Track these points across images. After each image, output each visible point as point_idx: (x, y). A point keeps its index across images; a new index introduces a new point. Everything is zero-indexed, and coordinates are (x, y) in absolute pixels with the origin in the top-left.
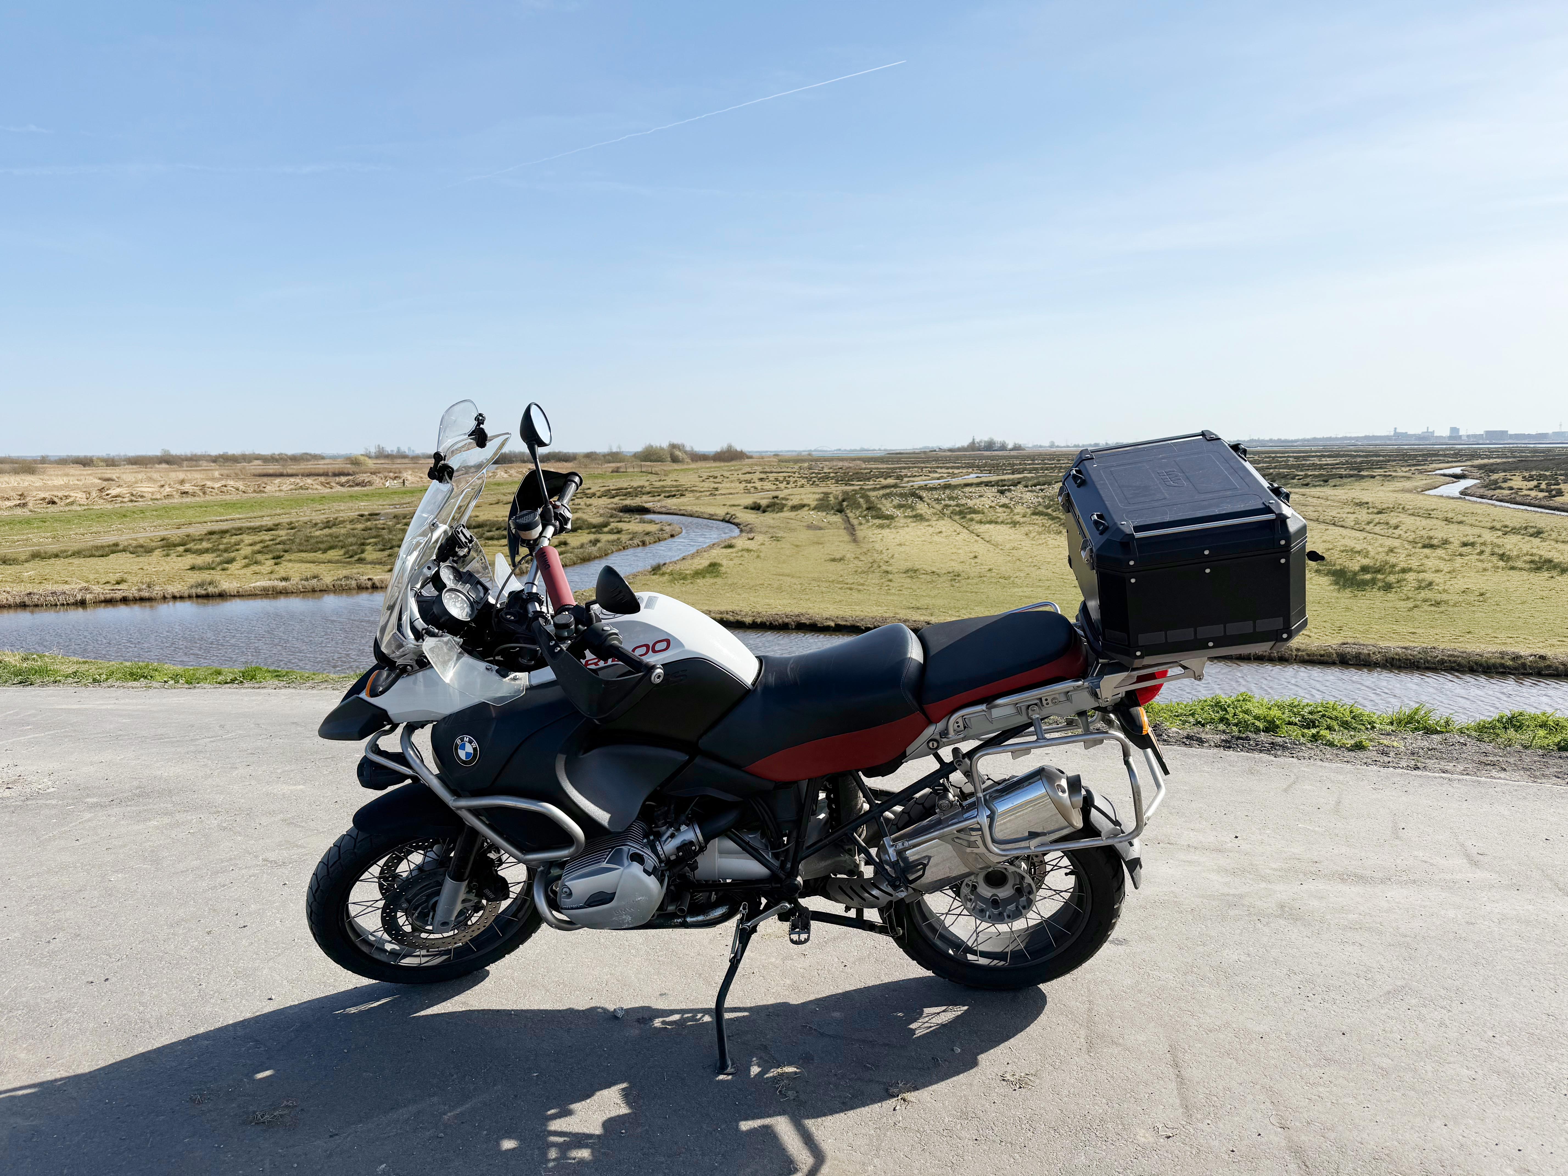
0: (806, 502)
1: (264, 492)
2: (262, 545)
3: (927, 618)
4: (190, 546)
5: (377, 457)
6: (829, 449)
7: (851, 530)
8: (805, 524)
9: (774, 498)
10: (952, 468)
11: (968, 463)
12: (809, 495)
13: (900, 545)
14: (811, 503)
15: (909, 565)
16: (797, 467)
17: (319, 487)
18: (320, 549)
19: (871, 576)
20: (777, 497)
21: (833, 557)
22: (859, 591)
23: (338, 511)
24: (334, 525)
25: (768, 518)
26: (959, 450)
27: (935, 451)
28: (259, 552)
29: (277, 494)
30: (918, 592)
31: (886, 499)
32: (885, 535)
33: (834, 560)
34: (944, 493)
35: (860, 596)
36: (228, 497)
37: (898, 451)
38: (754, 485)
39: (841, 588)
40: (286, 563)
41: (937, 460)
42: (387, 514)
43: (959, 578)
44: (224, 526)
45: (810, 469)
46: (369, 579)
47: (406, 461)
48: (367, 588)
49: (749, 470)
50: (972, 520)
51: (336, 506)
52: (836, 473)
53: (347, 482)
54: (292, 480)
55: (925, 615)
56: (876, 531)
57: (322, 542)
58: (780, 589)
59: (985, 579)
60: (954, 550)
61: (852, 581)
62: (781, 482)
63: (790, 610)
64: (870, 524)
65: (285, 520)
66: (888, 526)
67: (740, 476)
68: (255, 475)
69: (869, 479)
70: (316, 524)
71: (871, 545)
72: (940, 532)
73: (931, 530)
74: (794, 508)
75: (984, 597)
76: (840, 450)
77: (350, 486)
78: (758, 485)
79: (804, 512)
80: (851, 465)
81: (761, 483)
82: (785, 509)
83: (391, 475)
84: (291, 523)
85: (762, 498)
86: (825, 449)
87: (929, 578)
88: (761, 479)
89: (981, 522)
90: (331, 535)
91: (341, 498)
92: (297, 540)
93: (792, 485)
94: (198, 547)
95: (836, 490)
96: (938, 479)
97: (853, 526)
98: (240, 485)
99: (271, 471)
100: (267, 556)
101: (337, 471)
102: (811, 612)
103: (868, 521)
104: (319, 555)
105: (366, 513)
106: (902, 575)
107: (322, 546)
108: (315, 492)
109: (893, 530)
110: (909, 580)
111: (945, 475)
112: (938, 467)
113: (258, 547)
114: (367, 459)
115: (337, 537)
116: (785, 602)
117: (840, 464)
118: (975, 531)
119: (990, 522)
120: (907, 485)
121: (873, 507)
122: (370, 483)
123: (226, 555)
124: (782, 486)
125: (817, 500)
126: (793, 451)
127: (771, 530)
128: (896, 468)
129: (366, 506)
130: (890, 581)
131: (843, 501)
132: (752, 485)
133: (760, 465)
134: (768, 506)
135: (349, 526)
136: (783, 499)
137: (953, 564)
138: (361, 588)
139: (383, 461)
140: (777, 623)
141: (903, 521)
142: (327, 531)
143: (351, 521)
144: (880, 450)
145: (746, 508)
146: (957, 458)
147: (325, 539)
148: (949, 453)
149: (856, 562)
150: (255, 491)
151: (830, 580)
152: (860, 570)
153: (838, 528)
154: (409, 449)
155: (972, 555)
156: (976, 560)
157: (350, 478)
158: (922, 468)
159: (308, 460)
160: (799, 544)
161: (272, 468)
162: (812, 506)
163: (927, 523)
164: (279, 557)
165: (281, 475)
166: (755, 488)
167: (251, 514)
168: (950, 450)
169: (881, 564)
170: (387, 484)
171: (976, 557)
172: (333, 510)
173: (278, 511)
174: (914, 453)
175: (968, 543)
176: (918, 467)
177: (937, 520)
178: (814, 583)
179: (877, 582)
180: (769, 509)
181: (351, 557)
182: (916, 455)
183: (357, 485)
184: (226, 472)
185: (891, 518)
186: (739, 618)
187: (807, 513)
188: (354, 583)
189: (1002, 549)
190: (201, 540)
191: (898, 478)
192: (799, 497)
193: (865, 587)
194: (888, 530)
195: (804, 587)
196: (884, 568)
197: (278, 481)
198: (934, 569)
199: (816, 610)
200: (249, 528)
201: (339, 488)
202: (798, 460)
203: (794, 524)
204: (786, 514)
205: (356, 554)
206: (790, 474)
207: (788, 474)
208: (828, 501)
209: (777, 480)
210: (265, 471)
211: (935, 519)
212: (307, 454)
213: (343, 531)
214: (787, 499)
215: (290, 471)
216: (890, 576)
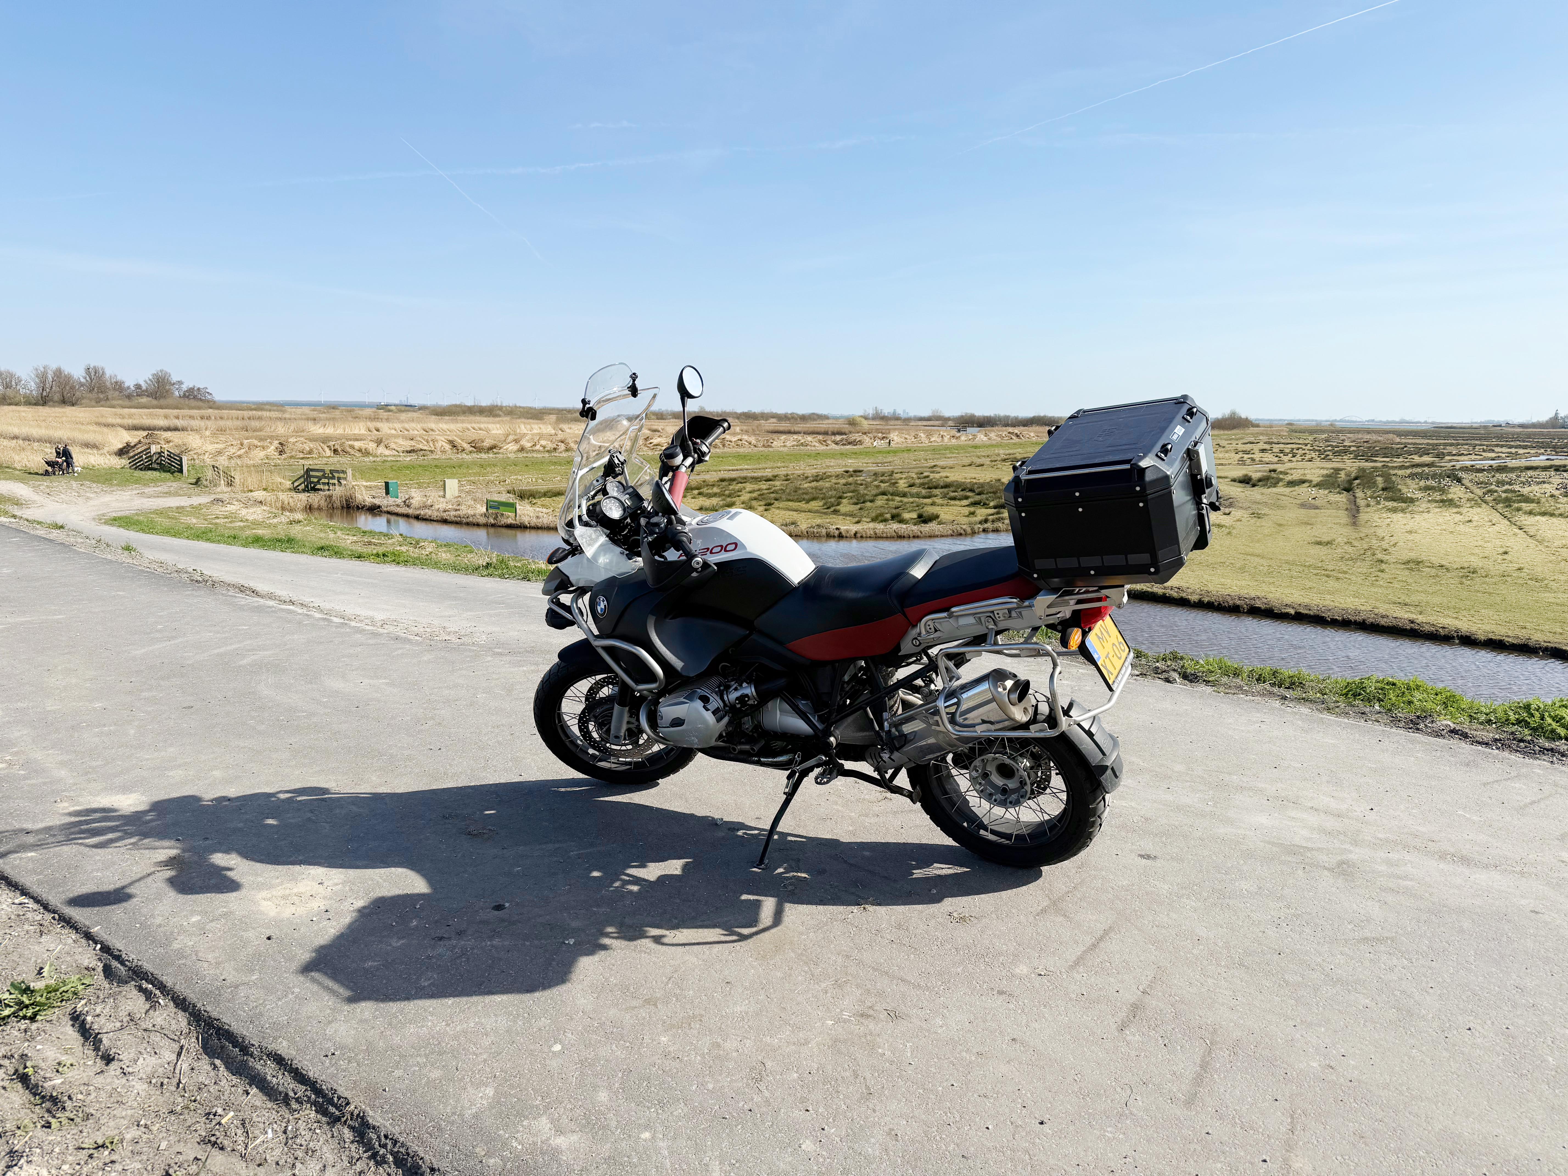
0: (1308, 477)
1: (771, 447)
2: (759, 493)
3: (1412, 616)
4: (704, 490)
5: (874, 419)
6: (1358, 420)
7: (1354, 511)
8: (1299, 502)
9: (1270, 471)
10: (1516, 447)
11: (1542, 442)
12: (1316, 470)
13: (1410, 532)
14: (1313, 479)
15: (1413, 555)
16: (1311, 438)
17: (817, 444)
18: (804, 499)
19: (1359, 563)
20: (1274, 471)
21: (1319, 539)
22: (1338, 579)
23: (828, 467)
24: (821, 479)
25: (1256, 493)
26: (1534, 426)
27: (1500, 426)
28: (755, 499)
29: (782, 449)
30: (1414, 587)
31: (1413, 479)
32: (1395, 520)
33: (1319, 543)
34: (1493, 476)
35: (1337, 585)
36: (742, 450)
37: (1450, 425)
38: (1252, 456)
39: (1316, 575)
40: (774, 510)
41: (1500, 437)
42: (869, 471)
43: (1474, 575)
44: (734, 475)
45: (1326, 441)
46: (837, 529)
47: (899, 422)
48: (834, 537)
49: (1252, 439)
50: (1519, 509)
51: (828, 462)
52: (1358, 447)
53: (841, 441)
54: (795, 437)
55: (1412, 613)
56: (1384, 515)
57: (806, 494)
58: (1242, 569)
59: (1509, 579)
60: (1480, 543)
61: (1333, 568)
62: (1286, 455)
63: (1246, 592)
64: (1380, 507)
65: (782, 472)
66: (1403, 510)
67: (1240, 445)
68: (768, 432)
69: (1398, 456)
70: (807, 477)
71: (1373, 530)
72: (1470, 521)
73: (1458, 518)
74: (1292, 484)
75: (1498, 599)
76: (1373, 421)
77: (843, 445)
78: (1257, 456)
79: (1302, 489)
80: (1380, 438)
81: (1261, 454)
82: (1281, 484)
83: (880, 435)
84: (787, 475)
85: (1256, 471)
86: (1354, 419)
87: (1433, 572)
88: (1263, 451)
89: (1530, 513)
90: (816, 488)
91: (832, 455)
92: (788, 491)
93: (1298, 457)
94: (710, 491)
95: (1351, 465)
96: (1493, 459)
97: (1358, 507)
98: (753, 440)
99: (781, 429)
100: (761, 503)
101: (836, 430)
102: (1270, 596)
103: (1378, 503)
104: (803, 505)
105: (851, 470)
106: (1399, 566)
107: (806, 497)
108: (813, 448)
109: (1408, 515)
110: (1407, 572)
111: (1504, 455)
112: (1497, 446)
113: (755, 495)
114: (863, 420)
115: (821, 490)
116: (1244, 583)
117: (1367, 437)
118: (1518, 523)
119: (1544, 514)
120: (1447, 464)
121: (1390, 488)
122: (860, 442)
123: (729, 499)
124: (1286, 458)
125: (1323, 476)
126: (1313, 421)
127: (1254, 506)
128: (1440, 444)
129: (852, 464)
130: (1382, 571)
131: (1356, 478)
132: (1250, 456)
133: (1267, 435)
134: (1260, 480)
135: (834, 481)
136: (1281, 473)
137: (1472, 558)
138: (829, 536)
139: (878, 423)
140: (1226, 604)
141: (1424, 505)
142: (814, 484)
143: (837, 476)
144: (1426, 422)
145: (1234, 480)
146: (1529, 436)
147: (810, 491)
148: (1521, 430)
149: (1347, 548)
150: (764, 446)
151: (1307, 564)
152: (1347, 556)
153: (1338, 509)
154: (904, 411)
155: (1502, 550)
156: (1505, 557)
157: (844, 437)
158: (1475, 446)
159: (815, 420)
160: (1285, 523)
161: (784, 426)
162: (1314, 483)
163: (1455, 510)
164: (770, 504)
165: (789, 432)
166: (1253, 460)
167: (757, 466)
168: (1522, 426)
169: (1378, 552)
170: (875, 444)
171: (1506, 553)
172: (824, 465)
173: (779, 465)
174: (1471, 428)
175: (1502, 537)
176: (1470, 445)
177: (1472, 507)
178: (1284, 566)
179: (1365, 570)
180: (1260, 483)
181: (828, 508)
182: (1473, 431)
183: (850, 443)
184: (745, 428)
185: (1412, 500)
186: (1184, 595)
187: (1306, 490)
188: (824, 531)
189: (1547, 547)
190: (713, 485)
191: (1437, 456)
192: (1301, 472)
193: (1347, 576)
194: (1401, 515)
195: (1272, 570)
196: (1380, 556)
197: (783, 437)
198: (1444, 563)
199: (1278, 595)
200: (752, 478)
201: (834, 446)
202: (1314, 430)
203: (1285, 501)
204: (1280, 489)
205: (833, 506)
206: (1300, 446)
207: (1298, 446)
208: (1337, 478)
209: (1281, 451)
210: (777, 428)
211: (1468, 505)
212: (813, 414)
213: (827, 485)
214: (1287, 474)
215: (797, 429)
216: (1384, 566)
